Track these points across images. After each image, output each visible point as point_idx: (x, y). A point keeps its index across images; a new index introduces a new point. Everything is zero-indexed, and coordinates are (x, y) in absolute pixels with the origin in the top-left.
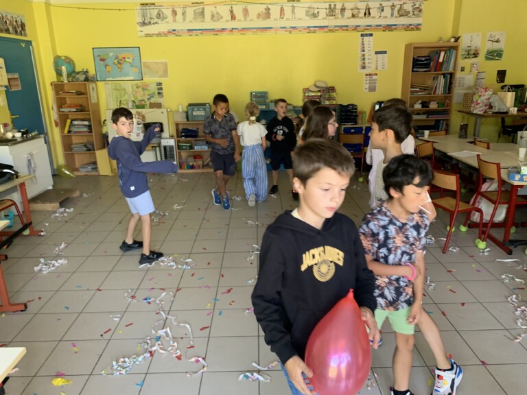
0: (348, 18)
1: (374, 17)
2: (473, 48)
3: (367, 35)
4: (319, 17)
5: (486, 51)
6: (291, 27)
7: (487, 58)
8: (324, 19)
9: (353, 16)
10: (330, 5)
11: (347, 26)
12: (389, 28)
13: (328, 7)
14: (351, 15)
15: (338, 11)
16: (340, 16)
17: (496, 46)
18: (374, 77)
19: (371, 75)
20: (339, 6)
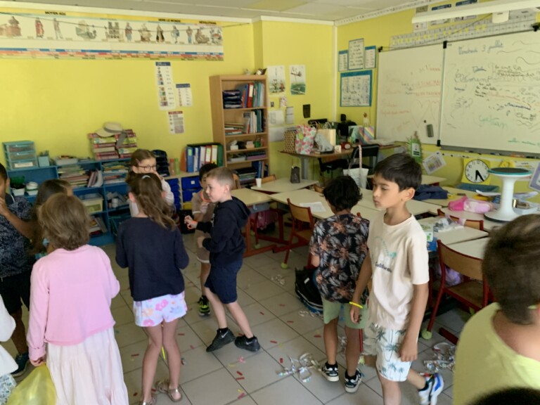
0: (136, 42)
1: (168, 43)
2: (279, 81)
3: (163, 64)
4: (97, 38)
5: (290, 85)
6: (57, 50)
7: (293, 93)
8: (103, 40)
9: (143, 39)
10: (110, 24)
11: (137, 52)
12: (188, 56)
13: (107, 26)
14: (140, 39)
15: (122, 32)
16: (126, 39)
17: (299, 80)
18: (180, 115)
19: (175, 113)
20: (122, 26)
